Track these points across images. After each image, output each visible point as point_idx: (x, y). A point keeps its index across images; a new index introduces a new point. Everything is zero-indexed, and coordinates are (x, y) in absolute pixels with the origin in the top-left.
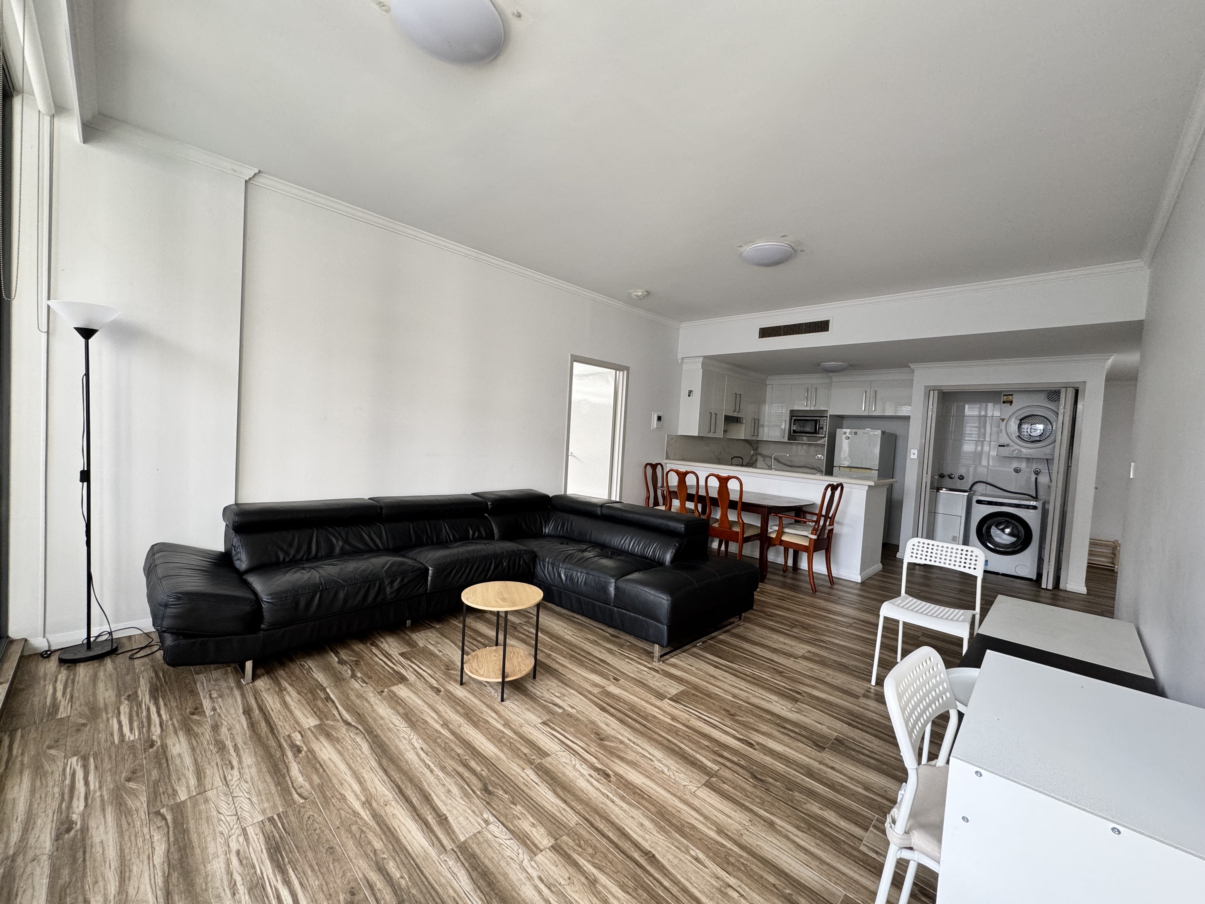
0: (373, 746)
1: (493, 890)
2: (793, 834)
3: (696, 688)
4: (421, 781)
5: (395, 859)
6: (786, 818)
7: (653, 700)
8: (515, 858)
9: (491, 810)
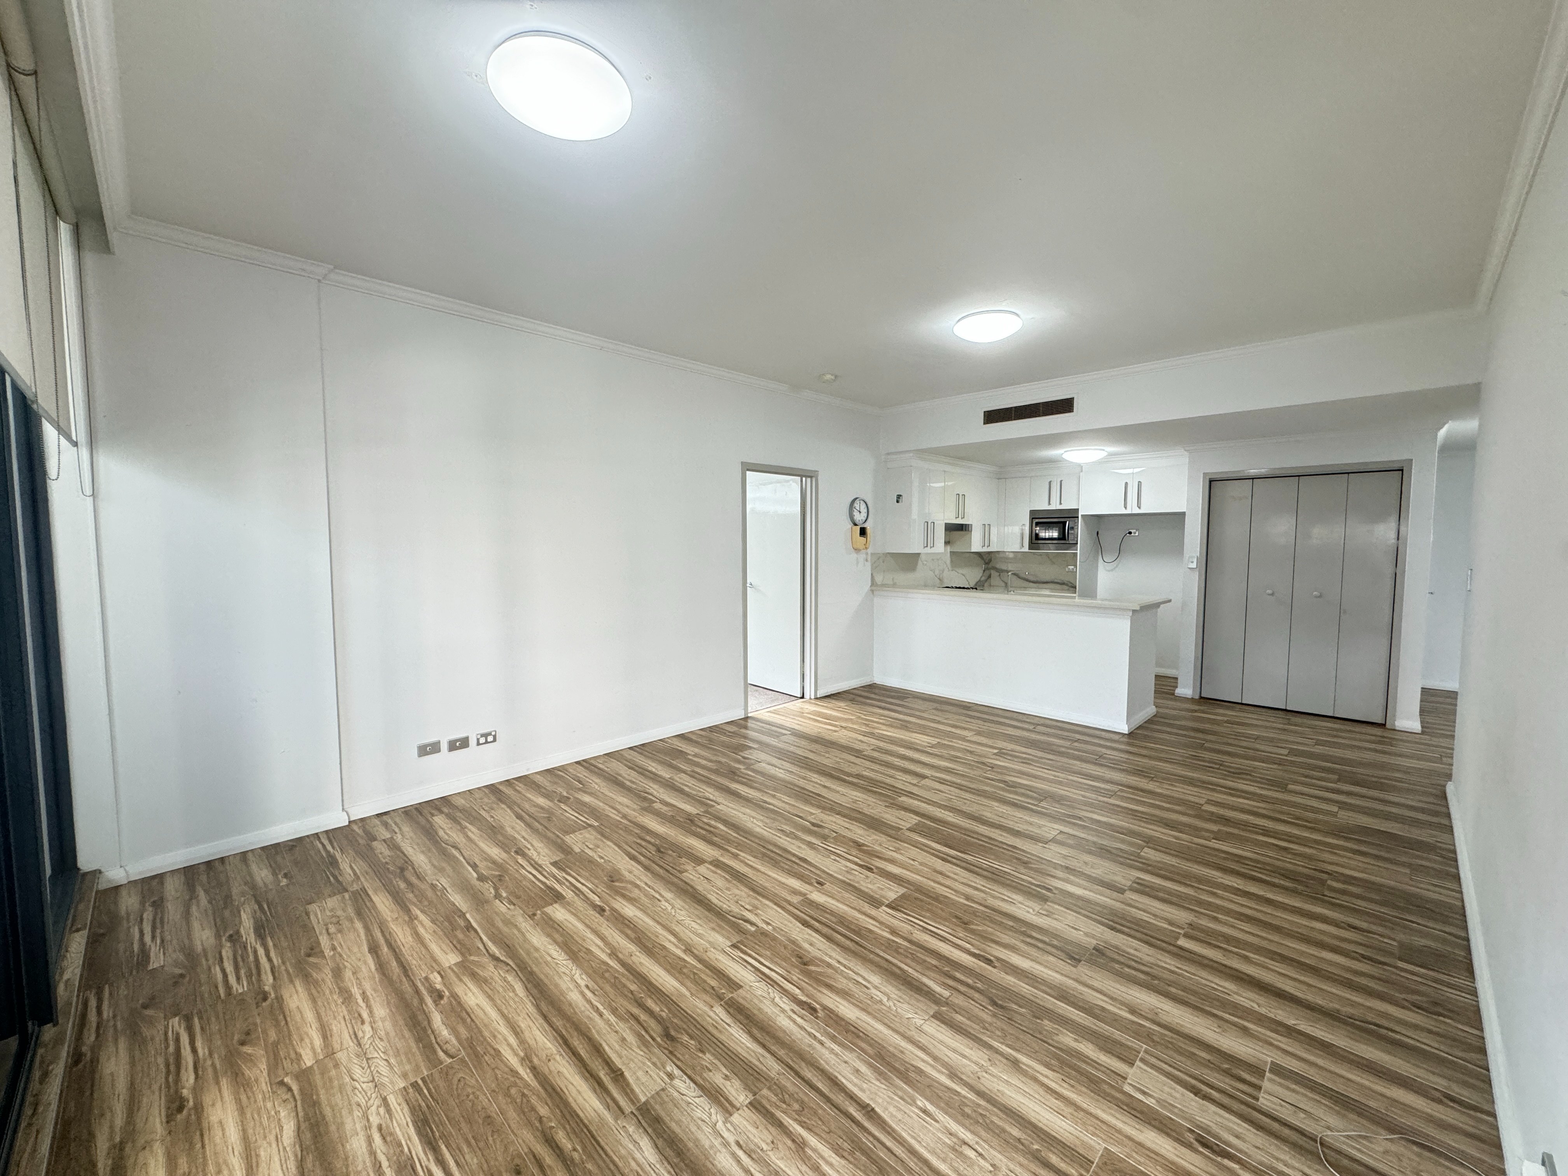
0: (529, 986)
1: (683, 1160)
2: (1042, 1074)
3: (919, 889)
4: (589, 1028)
5: (565, 1128)
6: (1033, 1054)
7: (867, 908)
8: (707, 1120)
9: (676, 1061)
